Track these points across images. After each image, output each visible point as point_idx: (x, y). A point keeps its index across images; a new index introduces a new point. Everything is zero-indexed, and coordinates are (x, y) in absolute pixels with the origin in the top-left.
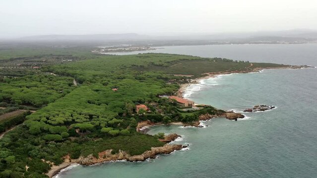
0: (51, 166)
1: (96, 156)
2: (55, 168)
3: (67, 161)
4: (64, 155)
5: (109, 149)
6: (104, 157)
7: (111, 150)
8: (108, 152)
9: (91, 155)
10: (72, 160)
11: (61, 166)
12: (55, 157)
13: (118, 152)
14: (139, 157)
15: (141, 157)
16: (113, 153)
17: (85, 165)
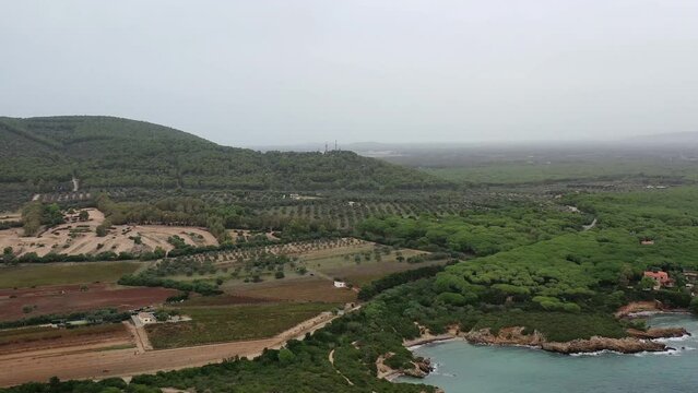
0: (423, 333)
1: (495, 333)
2: (427, 337)
3: (453, 332)
4: (451, 324)
5: (521, 326)
6: (509, 337)
7: (523, 328)
8: (516, 331)
9: (487, 330)
10: (461, 333)
11: (439, 337)
12: (436, 322)
13: (532, 333)
14: (559, 345)
15: (564, 346)
16: (524, 333)
17: (473, 342)
